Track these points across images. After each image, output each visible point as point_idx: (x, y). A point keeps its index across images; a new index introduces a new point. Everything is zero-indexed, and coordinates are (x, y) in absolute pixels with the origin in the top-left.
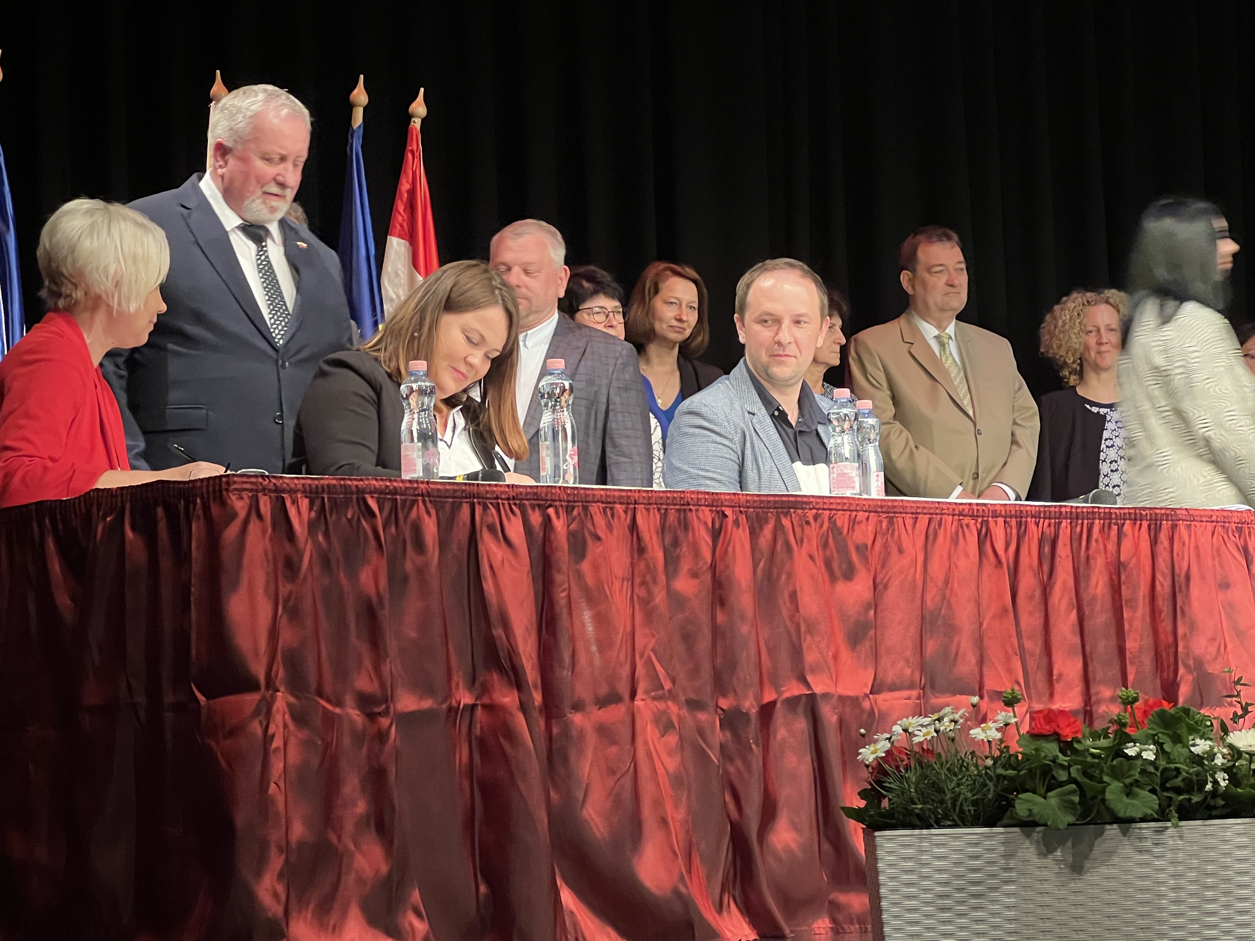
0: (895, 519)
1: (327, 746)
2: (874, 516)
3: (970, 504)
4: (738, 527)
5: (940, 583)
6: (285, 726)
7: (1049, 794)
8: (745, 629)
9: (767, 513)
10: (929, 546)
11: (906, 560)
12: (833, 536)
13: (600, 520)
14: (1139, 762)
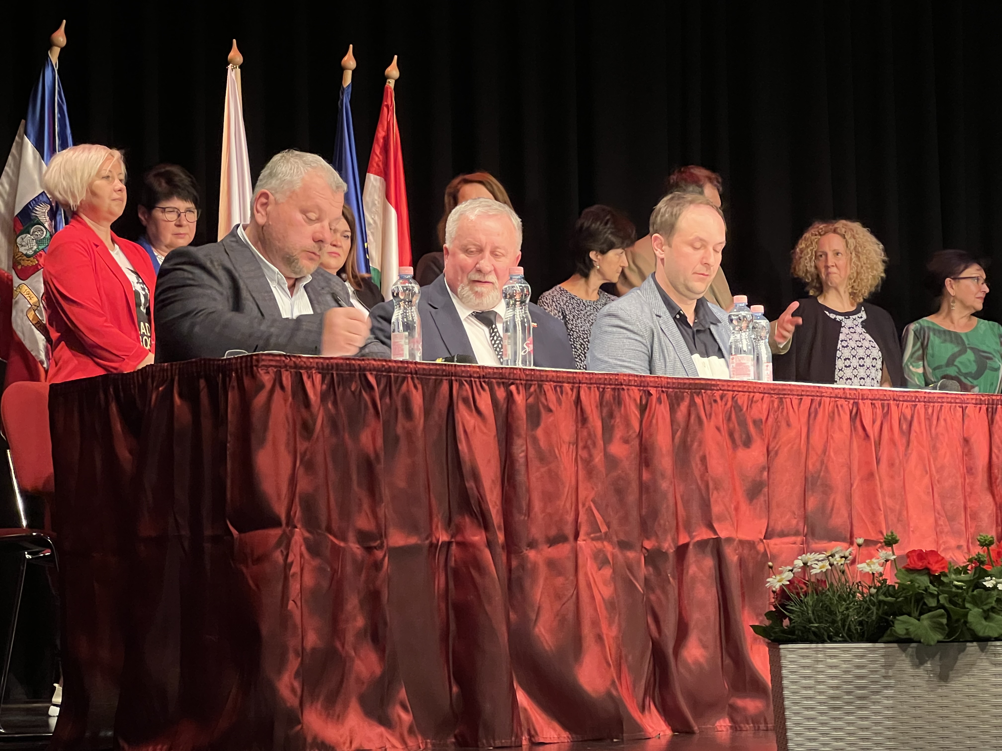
0: (784, 400)
1: (334, 571)
2: (768, 397)
3: (844, 389)
4: (660, 403)
5: (820, 452)
6: (302, 555)
7: (922, 617)
8: (664, 485)
9: (684, 392)
10: (811, 422)
11: (793, 433)
12: (736, 412)
13: (551, 396)
14: (995, 593)
